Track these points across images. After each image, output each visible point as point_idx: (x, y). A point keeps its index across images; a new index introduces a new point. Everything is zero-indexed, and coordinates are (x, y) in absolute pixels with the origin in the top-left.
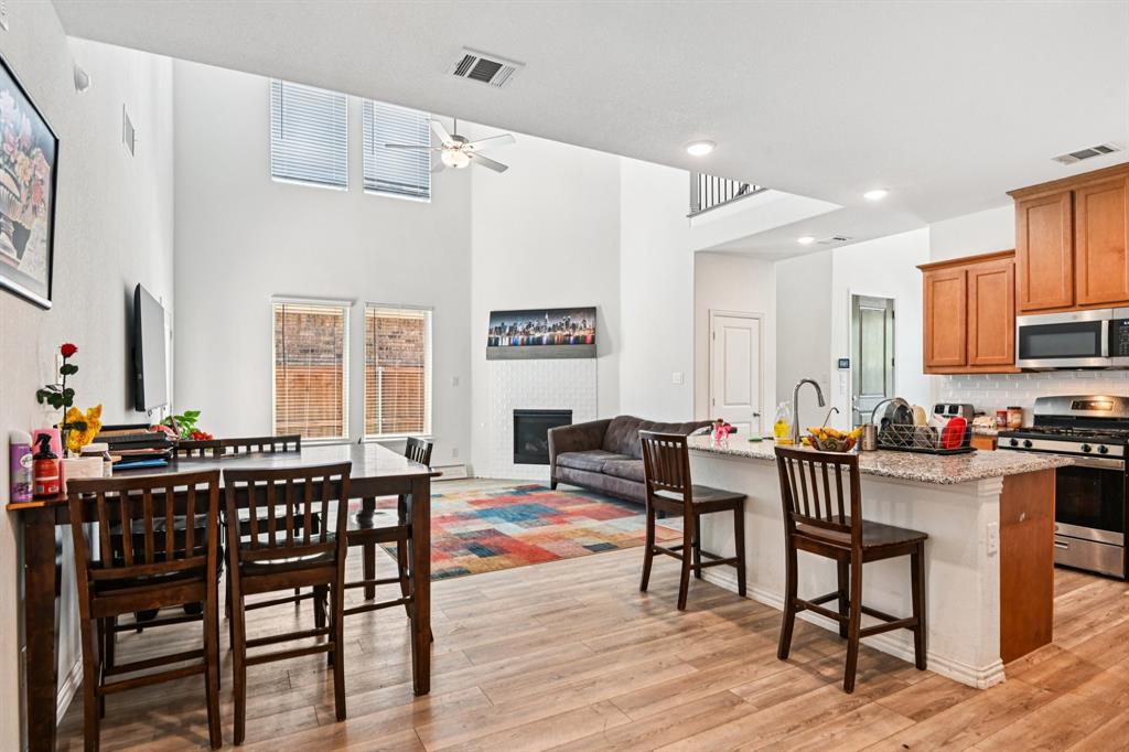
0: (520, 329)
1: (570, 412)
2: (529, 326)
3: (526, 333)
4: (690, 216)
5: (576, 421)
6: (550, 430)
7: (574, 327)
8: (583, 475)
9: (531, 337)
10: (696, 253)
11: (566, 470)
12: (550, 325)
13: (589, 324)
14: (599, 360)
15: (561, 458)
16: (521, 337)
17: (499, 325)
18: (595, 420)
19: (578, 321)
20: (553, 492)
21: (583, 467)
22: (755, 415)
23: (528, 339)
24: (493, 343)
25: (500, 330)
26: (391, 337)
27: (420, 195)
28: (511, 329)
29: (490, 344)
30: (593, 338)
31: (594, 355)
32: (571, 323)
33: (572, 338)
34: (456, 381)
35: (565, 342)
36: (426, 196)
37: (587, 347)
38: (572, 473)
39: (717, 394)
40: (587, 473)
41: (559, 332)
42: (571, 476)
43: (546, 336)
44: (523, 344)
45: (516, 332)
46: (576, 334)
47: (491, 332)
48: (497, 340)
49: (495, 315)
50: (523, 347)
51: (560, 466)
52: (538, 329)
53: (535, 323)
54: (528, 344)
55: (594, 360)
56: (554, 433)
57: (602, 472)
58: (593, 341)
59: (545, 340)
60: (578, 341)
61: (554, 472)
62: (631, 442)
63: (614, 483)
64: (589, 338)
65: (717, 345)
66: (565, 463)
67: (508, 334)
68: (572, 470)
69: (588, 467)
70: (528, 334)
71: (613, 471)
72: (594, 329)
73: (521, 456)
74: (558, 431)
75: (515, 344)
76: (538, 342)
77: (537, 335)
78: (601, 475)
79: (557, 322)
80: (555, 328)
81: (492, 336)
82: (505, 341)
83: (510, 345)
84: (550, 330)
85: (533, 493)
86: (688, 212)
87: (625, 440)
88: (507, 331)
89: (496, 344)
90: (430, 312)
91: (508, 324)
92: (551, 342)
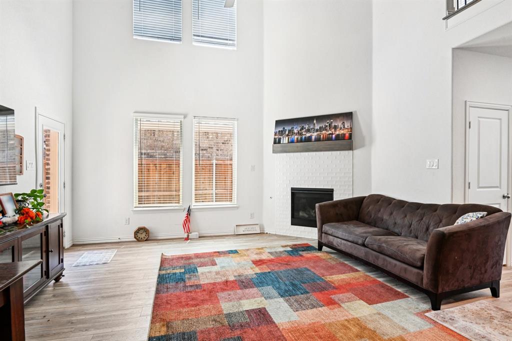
0: (296, 131)
1: (332, 190)
2: (302, 129)
3: (300, 133)
4: (446, 18)
5: (337, 197)
6: (317, 205)
7: (335, 128)
8: (345, 244)
9: (304, 136)
10: (453, 49)
11: (331, 238)
12: (317, 127)
13: (347, 125)
14: (355, 151)
15: (326, 228)
16: (296, 137)
17: (281, 129)
18: (351, 197)
19: (339, 124)
20: (319, 254)
21: (346, 238)
22: (504, 197)
23: (301, 138)
24: (277, 142)
25: (281, 133)
26: (223, 143)
27: (230, 45)
28: (289, 131)
29: (275, 143)
30: (351, 135)
31: (350, 148)
32: (333, 125)
33: (334, 136)
34: (253, 168)
35: (329, 139)
36: (233, 45)
37: (346, 142)
38: (336, 242)
39: (472, 178)
40: (350, 244)
41: (324, 132)
42: (335, 244)
43: (314, 135)
44: (298, 142)
45: (293, 133)
46: (337, 133)
47: (275, 135)
48: (280, 139)
49: (279, 123)
50: (299, 144)
51: (325, 233)
52: (308, 131)
53: (307, 127)
54: (301, 141)
55: (351, 152)
56: (320, 206)
57: (363, 245)
58: (350, 137)
59: (313, 138)
60: (338, 138)
61: (320, 237)
62: (385, 217)
63: (377, 258)
64: (347, 135)
65: (472, 133)
66: (330, 232)
67: (288, 135)
68: (335, 238)
69: (350, 239)
70: (301, 134)
71: (375, 247)
72: (351, 128)
73: (296, 220)
74: (325, 205)
75: (292, 142)
76: (309, 139)
77: (308, 135)
78: (363, 248)
79: (323, 125)
80: (321, 129)
81: (276, 137)
82: (285, 140)
83: (289, 143)
84: (317, 131)
85: (304, 254)
86: (445, 14)
87: (379, 215)
88: (287, 133)
89: (279, 142)
90: (236, 122)
91: (288, 128)
92: (318, 139)
